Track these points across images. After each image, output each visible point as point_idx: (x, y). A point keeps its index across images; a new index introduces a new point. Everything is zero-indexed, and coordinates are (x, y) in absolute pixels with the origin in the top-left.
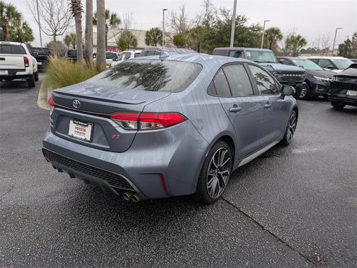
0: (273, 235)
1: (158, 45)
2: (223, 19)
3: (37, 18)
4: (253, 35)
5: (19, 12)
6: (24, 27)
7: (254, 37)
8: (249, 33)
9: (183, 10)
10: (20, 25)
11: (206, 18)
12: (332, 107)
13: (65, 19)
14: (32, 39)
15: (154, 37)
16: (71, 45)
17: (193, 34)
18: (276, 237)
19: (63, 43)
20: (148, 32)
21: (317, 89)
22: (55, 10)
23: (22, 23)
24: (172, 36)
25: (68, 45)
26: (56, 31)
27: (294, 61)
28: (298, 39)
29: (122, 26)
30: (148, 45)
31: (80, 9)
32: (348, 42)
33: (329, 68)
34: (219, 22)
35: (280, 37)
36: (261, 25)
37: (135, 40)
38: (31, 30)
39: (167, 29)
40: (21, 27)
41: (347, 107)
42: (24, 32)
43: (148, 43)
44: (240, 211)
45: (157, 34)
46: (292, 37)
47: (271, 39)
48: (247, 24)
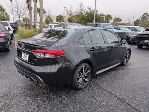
0: (135, 108)
1: (61, 22)
2: (88, 11)
3: (12, 11)
4: (101, 17)
5: (4, 8)
6: (6, 15)
7: (101, 18)
8: (99, 17)
9: (71, 8)
10: (4, 14)
11: (81, 11)
12: (138, 47)
13: (23, 11)
14: (9, 20)
15: (60, 18)
16: (25, 22)
17: (76, 17)
18: (137, 109)
19: (22, 21)
20: (57, 17)
21: (131, 39)
22: (19, 8)
23: (5, 13)
24: (67, 18)
25: (24, 22)
26: (20, 16)
27: (121, 28)
28: (118, 19)
29: (47, 14)
30: (57, 22)
31: (31, 7)
32: (138, 20)
33: (134, 31)
34: (87, 12)
35: (111, 18)
36: (104, 14)
37: (52, 20)
38: (9, 16)
39: (65, 15)
40: (5, 15)
41: (144, 47)
42: (6, 17)
43: (57, 21)
44: (116, 96)
45: (61, 17)
46: (116, 18)
47: (108, 19)
48: (98, 13)
